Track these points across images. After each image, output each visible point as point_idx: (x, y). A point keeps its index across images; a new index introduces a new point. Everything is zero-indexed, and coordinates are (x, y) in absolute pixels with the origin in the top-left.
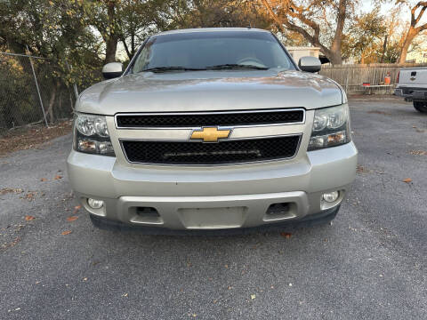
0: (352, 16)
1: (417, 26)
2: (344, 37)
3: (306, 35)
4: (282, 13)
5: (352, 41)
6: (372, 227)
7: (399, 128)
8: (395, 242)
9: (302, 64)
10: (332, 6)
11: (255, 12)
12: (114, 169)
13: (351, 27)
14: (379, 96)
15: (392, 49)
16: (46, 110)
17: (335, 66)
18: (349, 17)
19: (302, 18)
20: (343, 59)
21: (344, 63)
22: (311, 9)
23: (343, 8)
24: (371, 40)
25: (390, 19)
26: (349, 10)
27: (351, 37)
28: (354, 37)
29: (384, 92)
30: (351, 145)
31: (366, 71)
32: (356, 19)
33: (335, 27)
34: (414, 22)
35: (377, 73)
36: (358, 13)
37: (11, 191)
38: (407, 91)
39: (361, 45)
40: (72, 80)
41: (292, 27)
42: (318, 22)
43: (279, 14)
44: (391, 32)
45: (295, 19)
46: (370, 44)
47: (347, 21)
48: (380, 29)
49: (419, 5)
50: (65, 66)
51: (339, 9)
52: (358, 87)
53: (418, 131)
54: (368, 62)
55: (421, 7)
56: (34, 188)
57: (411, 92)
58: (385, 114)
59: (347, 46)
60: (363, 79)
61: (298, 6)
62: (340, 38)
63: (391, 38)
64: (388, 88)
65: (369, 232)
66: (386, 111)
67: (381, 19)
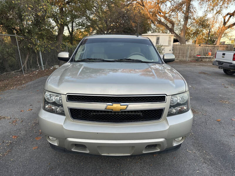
0: (192, 18)
1: (226, 26)
2: (187, 28)
3: (167, 27)
4: (154, 14)
5: (192, 31)
6: (199, 150)
7: (215, 84)
8: (211, 160)
9: (165, 58)
10: (181, 12)
11: (140, 13)
12: (64, 123)
13: (191, 24)
14: (205, 62)
15: (213, 35)
16: (23, 64)
17: (182, 45)
18: (190, 18)
19: (165, 18)
20: (186, 41)
21: (187, 43)
22: (170, 13)
23: (187, 14)
24: (202, 31)
25: (212, 19)
26: (190, 14)
27: (191, 29)
28: (193, 29)
29: (208, 60)
30: (190, 111)
31: (198, 48)
32: (194, 19)
33: (183, 23)
34: (225, 23)
35: (204, 50)
36: (195, 16)
37: (4, 118)
38: (220, 63)
39: (196, 33)
40: (39, 49)
41: (160, 22)
42: (174, 20)
43: (153, 15)
44: (213, 26)
45: (161, 18)
46: (201, 33)
47: (189, 20)
48: (207, 25)
49: (228, 14)
50: (35, 41)
51: (185, 14)
52: (194, 57)
53: (225, 87)
54: (200, 44)
55: (229, 16)
56: (17, 116)
57: (222, 64)
58: (208, 74)
59: (189, 34)
60: (197, 52)
61: (163, 11)
62: (185, 29)
63: (213, 30)
64: (210, 58)
65: (198, 153)
66: (209, 73)
67: (207, 20)
